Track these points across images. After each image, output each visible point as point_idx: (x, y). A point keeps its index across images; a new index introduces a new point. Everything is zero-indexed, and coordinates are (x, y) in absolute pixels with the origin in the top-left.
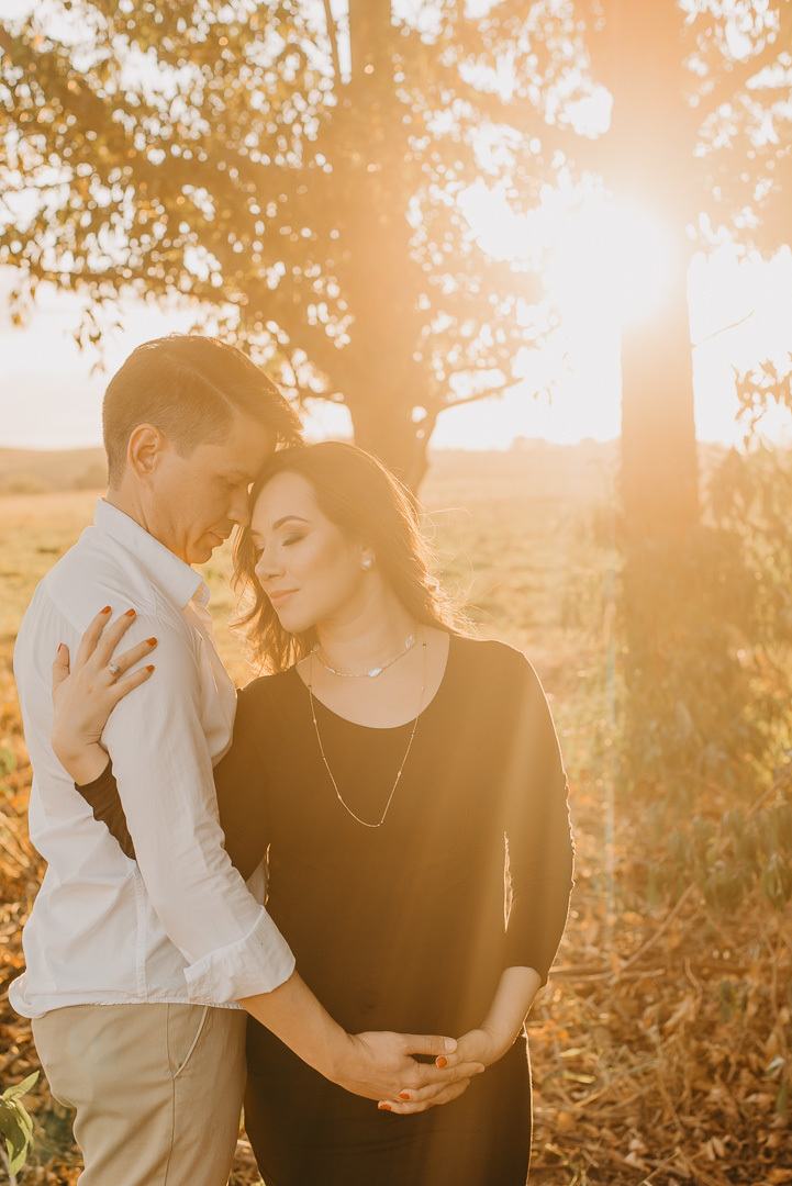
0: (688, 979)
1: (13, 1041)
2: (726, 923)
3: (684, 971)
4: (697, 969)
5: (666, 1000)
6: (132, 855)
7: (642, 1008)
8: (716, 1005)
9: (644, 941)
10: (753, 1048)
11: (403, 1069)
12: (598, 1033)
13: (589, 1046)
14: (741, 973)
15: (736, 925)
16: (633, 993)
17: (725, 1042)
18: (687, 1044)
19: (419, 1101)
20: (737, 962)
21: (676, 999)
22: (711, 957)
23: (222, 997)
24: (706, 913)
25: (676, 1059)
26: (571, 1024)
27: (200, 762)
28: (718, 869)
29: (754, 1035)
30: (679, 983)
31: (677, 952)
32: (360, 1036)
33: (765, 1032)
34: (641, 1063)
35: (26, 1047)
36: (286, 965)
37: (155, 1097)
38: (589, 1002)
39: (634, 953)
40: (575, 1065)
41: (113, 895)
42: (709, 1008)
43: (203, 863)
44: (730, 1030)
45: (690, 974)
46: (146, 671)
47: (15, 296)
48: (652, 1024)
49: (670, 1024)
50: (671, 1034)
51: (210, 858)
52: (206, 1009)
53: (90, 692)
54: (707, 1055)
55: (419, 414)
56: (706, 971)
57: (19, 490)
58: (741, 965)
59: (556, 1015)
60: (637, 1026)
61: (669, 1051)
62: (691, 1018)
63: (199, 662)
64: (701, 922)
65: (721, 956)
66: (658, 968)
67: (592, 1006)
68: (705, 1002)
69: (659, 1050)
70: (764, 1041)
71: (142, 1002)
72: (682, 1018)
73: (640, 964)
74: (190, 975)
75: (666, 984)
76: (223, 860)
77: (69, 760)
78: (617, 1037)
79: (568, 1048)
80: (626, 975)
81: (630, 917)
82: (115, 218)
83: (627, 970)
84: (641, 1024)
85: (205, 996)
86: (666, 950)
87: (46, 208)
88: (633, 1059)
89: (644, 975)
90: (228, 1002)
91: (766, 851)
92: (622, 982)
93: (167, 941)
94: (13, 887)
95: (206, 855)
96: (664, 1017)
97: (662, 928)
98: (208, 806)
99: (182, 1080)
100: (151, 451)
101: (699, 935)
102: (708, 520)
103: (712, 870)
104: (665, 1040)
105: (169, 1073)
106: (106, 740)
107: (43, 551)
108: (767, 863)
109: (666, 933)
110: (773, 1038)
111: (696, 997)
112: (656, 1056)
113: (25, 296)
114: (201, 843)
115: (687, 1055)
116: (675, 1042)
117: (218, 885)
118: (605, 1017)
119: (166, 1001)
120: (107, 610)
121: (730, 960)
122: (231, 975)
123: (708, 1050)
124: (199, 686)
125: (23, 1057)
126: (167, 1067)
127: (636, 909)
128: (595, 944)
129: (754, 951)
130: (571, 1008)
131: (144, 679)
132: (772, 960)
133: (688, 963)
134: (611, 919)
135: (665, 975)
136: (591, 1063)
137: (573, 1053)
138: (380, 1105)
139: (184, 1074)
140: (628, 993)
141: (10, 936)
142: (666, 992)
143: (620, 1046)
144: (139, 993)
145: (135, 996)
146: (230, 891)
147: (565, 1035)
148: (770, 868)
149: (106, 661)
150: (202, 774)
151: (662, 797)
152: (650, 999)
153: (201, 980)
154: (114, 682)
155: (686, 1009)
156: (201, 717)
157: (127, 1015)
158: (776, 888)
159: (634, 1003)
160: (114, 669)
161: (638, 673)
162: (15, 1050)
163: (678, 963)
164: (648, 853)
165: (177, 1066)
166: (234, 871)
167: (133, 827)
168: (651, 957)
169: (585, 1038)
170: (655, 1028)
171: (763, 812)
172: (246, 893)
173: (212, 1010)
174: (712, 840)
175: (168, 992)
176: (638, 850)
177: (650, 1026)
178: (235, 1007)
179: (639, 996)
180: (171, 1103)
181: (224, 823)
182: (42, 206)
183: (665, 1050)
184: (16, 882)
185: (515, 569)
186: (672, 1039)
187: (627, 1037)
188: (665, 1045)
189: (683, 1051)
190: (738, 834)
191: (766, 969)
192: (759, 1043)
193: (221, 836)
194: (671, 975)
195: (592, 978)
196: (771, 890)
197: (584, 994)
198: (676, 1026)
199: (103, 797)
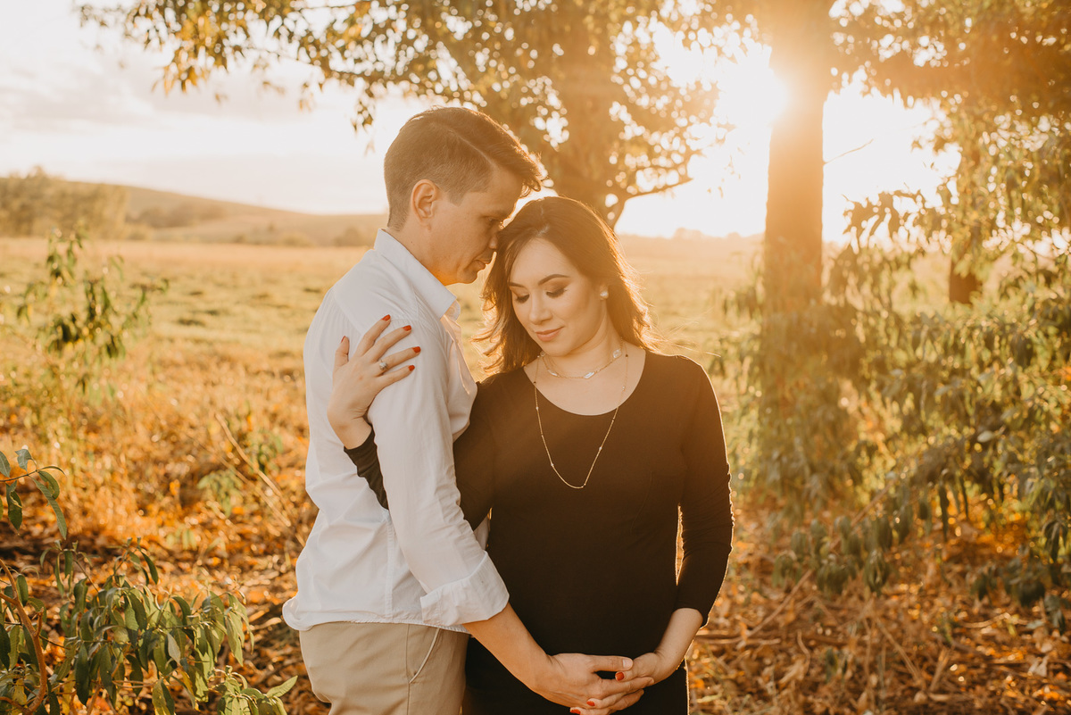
0: (799, 647)
1: (269, 660)
2: (830, 608)
3: (796, 642)
4: (806, 640)
5: (781, 663)
6: (386, 506)
7: (762, 667)
8: (819, 669)
9: (765, 617)
10: (847, 704)
11: (589, 683)
12: (728, 684)
13: (720, 695)
14: (840, 646)
15: (838, 609)
16: (755, 656)
17: (826, 697)
18: (796, 698)
19: (603, 708)
20: (837, 638)
21: (789, 662)
22: (816, 633)
23: (449, 621)
24: (816, 598)
25: (787, 708)
26: (706, 676)
27: (444, 436)
28: (830, 561)
29: (848, 695)
30: (792, 651)
31: (790, 626)
32: (556, 657)
33: (857, 693)
34: (760, 709)
35: (280, 666)
36: (501, 598)
37: (394, 697)
38: (720, 660)
39: (757, 625)
40: (707, 708)
41: (369, 537)
42: (813, 672)
43: (441, 515)
44: (830, 689)
45: (801, 643)
46: (408, 370)
47: (306, 85)
48: (769, 680)
49: (784, 681)
50: (784, 689)
51: (446, 512)
52: (438, 630)
53: (361, 378)
54: (812, 706)
55: (611, 200)
56: (812, 643)
57: (291, 243)
58: (840, 639)
59: (695, 669)
60: (757, 682)
61: (782, 702)
62: (801, 677)
63: (449, 359)
64: (810, 605)
65: (824, 633)
66: (776, 637)
67: (723, 664)
68: (811, 667)
69: (775, 700)
70: (857, 700)
71: (388, 622)
72: (794, 677)
73: (761, 634)
74: (425, 602)
75: (781, 651)
76: (458, 514)
77: (340, 429)
78: (740, 688)
79: (703, 695)
80: (751, 642)
81: (755, 596)
82: (389, 32)
83: (751, 638)
84: (760, 681)
85: (436, 619)
86: (782, 625)
87: (335, 21)
88: (755, 707)
89: (764, 643)
90: (455, 625)
91: (868, 549)
92: (747, 647)
93: (409, 575)
94: (275, 543)
95: (443, 510)
96: (778, 676)
97: (779, 608)
98: (448, 471)
99: (415, 685)
100: (429, 200)
101: (808, 616)
102: (828, 298)
103: (825, 562)
104: (779, 693)
105: (406, 679)
106: (372, 415)
107: (308, 290)
108: (869, 558)
109: (782, 612)
110: (864, 696)
111: (804, 663)
112: (772, 705)
113: (314, 87)
114: (440, 500)
115: (796, 706)
116: (787, 695)
117: (451, 534)
118: (733, 674)
119: (407, 622)
120: (387, 318)
121: (831, 636)
122: (457, 604)
123: (812, 703)
124: (447, 377)
125: (277, 673)
126: (404, 674)
127: (760, 592)
128: (727, 617)
129: (852, 629)
130: (706, 665)
131: (405, 376)
132: (867, 638)
133: (800, 635)
134: (741, 599)
135: (780, 644)
136: (721, 708)
137: (707, 699)
138: (571, 709)
139: (417, 680)
140: (751, 655)
141: (273, 580)
142: (781, 657)
143: (744, 696)
144: (386, 614)
145: (383, 616)
146: (460, 539)
147: (701, 684)
148: (872, 562)
149: (378, 359)
150: (445, 446)
151: (781, 508)
152: (768, 661)
153: (433, 607)
154: (382, 374)
155: (796, 670)
156: (447, 402)
157: (376, 631)
158: (875, 576)
159: (755, 664)
160: (383, 365)
161: (769, 411)
162: (271, 667)
163: (791, 635)
164: (770, 550)
165: (412, 673)
166: (464, 524)
167: (388, 485)
168: (770, 629)
169: (716, 688)
170: (772, 684)
171: (867, 519)
172: (474, 541)
173: (442, 631)
174: (825, 539)
175: (409, 615)
176: (762, 547)
177: (766, 683)
178: (460, 631)
179: (760, 659)
180: (406, 703)
181: (459, 485)
182: (332, 20)
183: (779, 700)
184: (277, 539)
185: (673, 329)
186: (785, 693)
187: (749, 689)
188: (779, 697)
189: (793, 702)
190: (846, 536)
191: (861, 644)
192: (852, 701)
193: (457, 495)
194: (785, 645)
195: (724, 642)
196: (871, 579)
197: (717, 654)
198: (788, 683)
199: (365, 459)
